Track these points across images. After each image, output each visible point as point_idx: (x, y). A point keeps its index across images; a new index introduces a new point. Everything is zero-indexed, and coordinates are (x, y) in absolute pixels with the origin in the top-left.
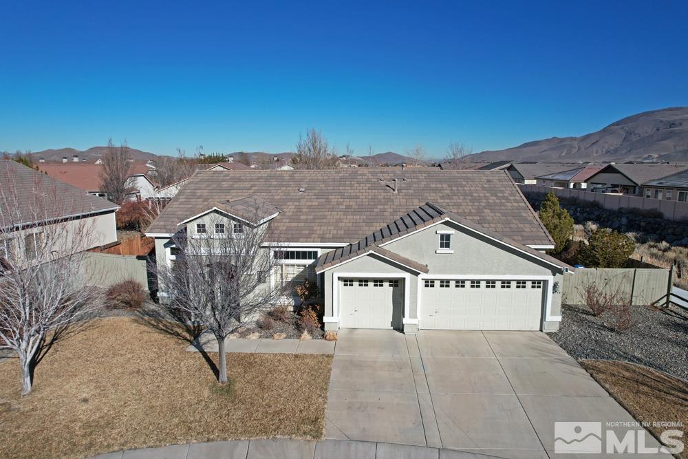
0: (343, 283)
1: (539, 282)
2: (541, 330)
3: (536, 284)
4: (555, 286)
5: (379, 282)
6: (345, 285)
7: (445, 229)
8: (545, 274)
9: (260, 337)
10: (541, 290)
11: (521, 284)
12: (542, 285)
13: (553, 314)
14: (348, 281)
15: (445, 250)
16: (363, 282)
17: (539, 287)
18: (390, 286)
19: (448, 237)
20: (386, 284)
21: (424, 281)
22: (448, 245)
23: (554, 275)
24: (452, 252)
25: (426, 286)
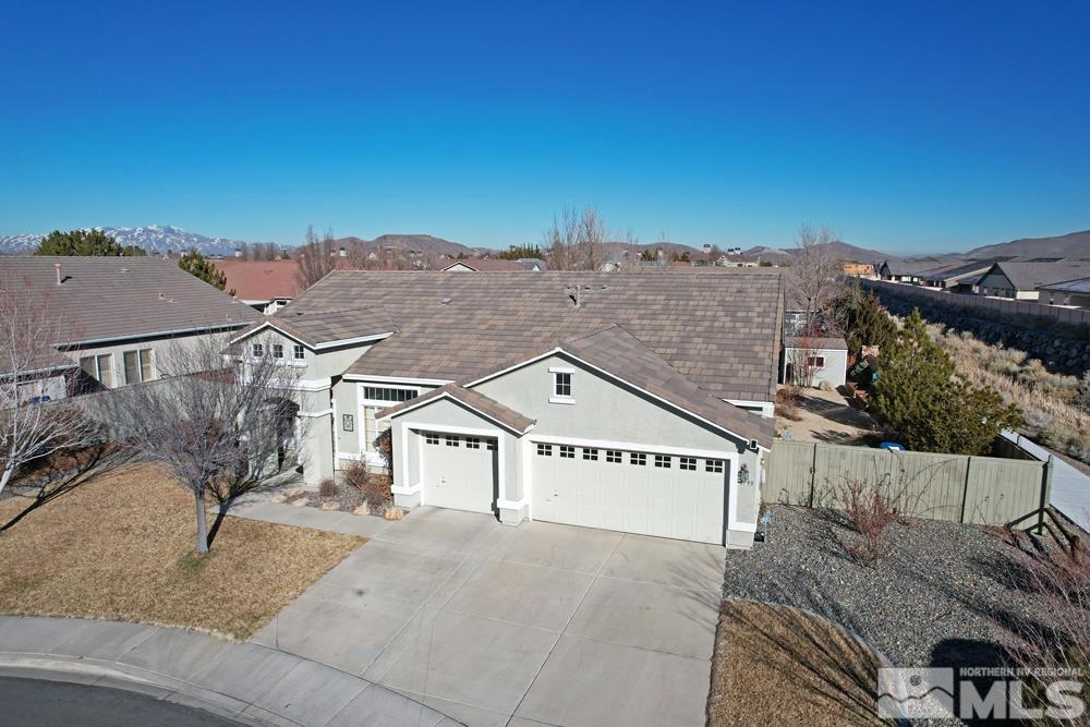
0: (426, 438)
1: (719, 462)
2: (724, 545)
3: (714, 465)
4: (743, 471)
5: (473, 441)
6: (429, 442)
7: (560, 366)
8: (727, 450)
9: (307, 505)
10: (722, 475)
11: (688, 463)
12: (723, 467)
13: (740, 518)
14: (433, 437)
15: (563, 398)
16: (453, 439)
17: (719, 470)
18: (489, 448)
19: (567, 377)
20: (483, 445)
21: (536, 445)
22: (567, 392)
23: (741, 452)
24: (573, 402)
25: (540, 453)
